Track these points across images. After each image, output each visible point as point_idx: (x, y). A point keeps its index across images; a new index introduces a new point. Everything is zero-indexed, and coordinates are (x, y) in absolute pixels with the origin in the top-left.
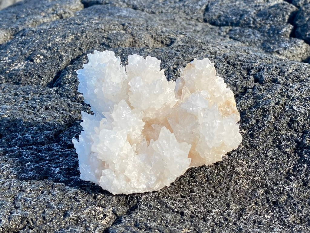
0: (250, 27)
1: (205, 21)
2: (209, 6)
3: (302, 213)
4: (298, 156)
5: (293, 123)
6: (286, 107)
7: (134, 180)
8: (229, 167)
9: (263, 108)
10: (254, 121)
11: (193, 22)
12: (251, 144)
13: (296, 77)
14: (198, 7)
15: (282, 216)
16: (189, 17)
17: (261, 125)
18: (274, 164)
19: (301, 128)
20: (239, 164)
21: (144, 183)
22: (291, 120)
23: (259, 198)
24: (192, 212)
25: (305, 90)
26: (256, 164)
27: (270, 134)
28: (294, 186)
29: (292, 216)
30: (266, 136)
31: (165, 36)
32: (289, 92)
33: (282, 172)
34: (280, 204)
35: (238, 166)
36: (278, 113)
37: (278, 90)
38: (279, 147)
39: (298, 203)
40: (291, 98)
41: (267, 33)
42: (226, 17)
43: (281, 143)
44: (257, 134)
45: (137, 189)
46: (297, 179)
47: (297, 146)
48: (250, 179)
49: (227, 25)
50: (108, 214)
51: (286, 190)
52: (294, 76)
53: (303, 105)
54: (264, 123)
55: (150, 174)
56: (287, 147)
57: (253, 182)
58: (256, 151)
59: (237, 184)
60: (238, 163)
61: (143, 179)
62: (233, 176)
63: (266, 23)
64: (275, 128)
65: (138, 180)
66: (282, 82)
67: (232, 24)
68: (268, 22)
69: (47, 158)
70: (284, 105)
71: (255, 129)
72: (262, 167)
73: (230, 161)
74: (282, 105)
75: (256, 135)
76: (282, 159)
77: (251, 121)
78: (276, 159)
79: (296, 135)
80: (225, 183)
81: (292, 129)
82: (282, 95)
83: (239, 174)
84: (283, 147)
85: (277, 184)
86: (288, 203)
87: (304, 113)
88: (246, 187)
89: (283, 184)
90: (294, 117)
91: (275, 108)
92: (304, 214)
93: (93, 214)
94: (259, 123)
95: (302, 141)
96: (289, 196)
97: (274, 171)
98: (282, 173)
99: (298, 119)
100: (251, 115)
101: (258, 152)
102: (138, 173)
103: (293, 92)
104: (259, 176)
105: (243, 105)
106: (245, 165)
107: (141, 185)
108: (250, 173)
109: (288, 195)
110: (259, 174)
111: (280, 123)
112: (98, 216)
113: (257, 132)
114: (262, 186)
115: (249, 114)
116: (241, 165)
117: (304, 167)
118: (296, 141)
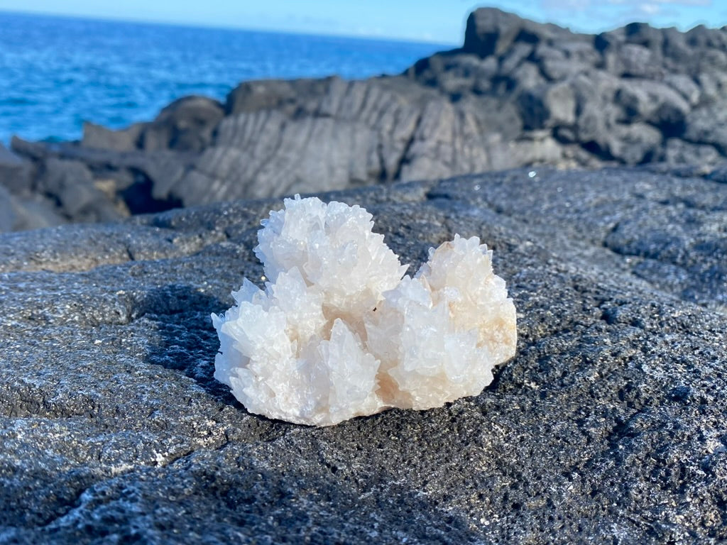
0: (675, 263)
1: (605, 245)
2: (621, 226)
3: (555, 537)
4: (608, 445)
5: (629, 391)
6: (629, 364)
7: (280, 397)
8: (471, 430)
9: (584, 357)
10: (558, 373)
11: (582, 243)
12: (534, 406)
13: (683, 325)
14: (601, 224)
15: (512, 528)
16: (579, 236)
17: (567, 382)
18: (556, 446)
19: (643, 402)
20: (490, 431)
21: (297, 406)
22: (627, 386)
23: (490, 490)
24: (352, 473)
25: (682, 346)
26: (522, 438)
27: (576, 400)
28: (570, 491)
29: (530, 535)
30: (568, 400)
31: (500, 240)
32: (648, 343)
33: (562, 462)
34: (524, 510)
35: (487, 433)
36: (609, 370)
37: (631, 336)
38: (580, 422)
39: (559, 518)
40: (649, 352)
41: (700, 275)
42: (641, 243)
43: (588, 416)
44: (553, 394)
45: (285, 414)
46: (583, 481)
47: (615, 429)
48: (497, 457)
49: (637, 254)
50: (215, 433)
51: (549, 492)
52: (678, 323)
53: (665, 367)
54: (574, 379)
55: (307, 394)
56: (593, 426)
57: (499, 463)
58: (534, 419)
59: (468, 459)
60: (490, 428)
61: (295, 399)
62: (469, 445)
63: (705, 261)
64: (591, 392)
65: (287, 399)
66: (648, 327)
67: (647, 255)
68: (709, 259)
69: (207, 348)
70: (627, 360)
71: (554, 386)
72: (529, 446)
73: (478, 422)
74: (624, 359)
75: (551, 396)
76: (575, 442)
77: (552, 372)
78: (564, 439)
79: (622, 411)
80: (448, 452)
81: (623, 400)
82: (635, 345)
83: (482, 446)
84: (588, 423)
85: (539, 478)
86: (540, 513)
87: (658, 380)
88: (484, 468)
89: (549, 481)
90: (635, 382)
91: (608, 361)
92: (559, 539)
93: (193, 426)
94: (566, 378)
95: (627, 422)
96: (550, 503)
97: (549, 458)
98: (561, 464)
99: (642, 386)
100: (558, 363)
101: (539, 421)
102: (290, 387)
103: (656, 343)
104: (516, 458)
105: (553, 346)
106: (502, 434)
107: (290, 408)
108: (502, 449)
109: (548, 500)
110: (518, 454)
111: (604, 386)
112: (199, 431)
113: (554, 391)
114: (512, 475)
115: (556, 361)
116: (494, 434)
117: (607, 464)
118: (618, 420)
